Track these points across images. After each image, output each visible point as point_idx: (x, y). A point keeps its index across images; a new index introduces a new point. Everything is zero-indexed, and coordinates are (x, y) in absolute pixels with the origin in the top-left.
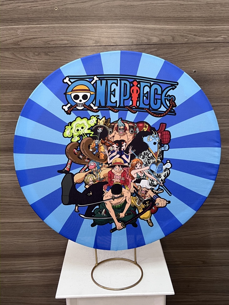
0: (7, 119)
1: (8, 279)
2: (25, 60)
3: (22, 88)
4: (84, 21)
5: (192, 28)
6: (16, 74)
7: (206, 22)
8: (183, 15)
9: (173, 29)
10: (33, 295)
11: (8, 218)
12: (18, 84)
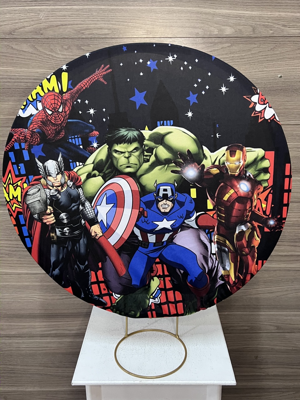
1: (26, 345)
2: (49, 56)
5: (280, 16)
9: (254, 15)
10: (58, 365)
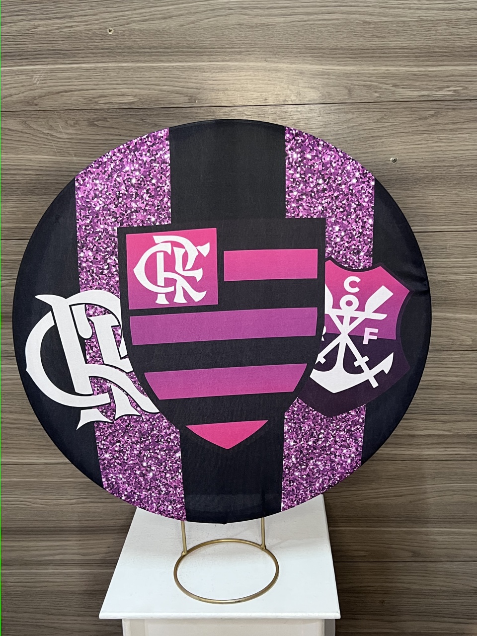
0: (12, 254)
1: (15, 578)
2: (47, 135)
3: (43, 191)
4: (167, 56)
5: (388, 72)
6: (30, 164)
7: (418, 58)
8: (370, 44)
9: (348, 72)
10: (64, 611)
11: (14, 455)
12: (35, 183)
